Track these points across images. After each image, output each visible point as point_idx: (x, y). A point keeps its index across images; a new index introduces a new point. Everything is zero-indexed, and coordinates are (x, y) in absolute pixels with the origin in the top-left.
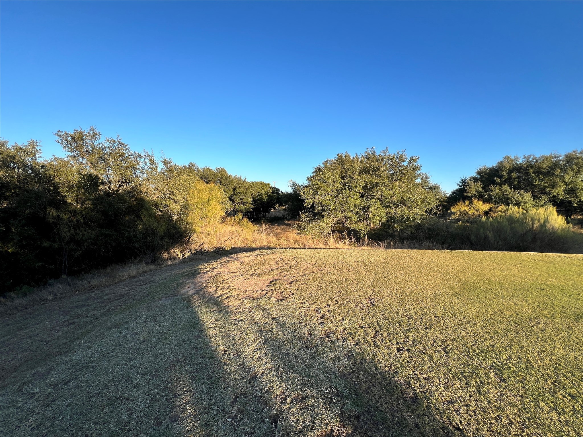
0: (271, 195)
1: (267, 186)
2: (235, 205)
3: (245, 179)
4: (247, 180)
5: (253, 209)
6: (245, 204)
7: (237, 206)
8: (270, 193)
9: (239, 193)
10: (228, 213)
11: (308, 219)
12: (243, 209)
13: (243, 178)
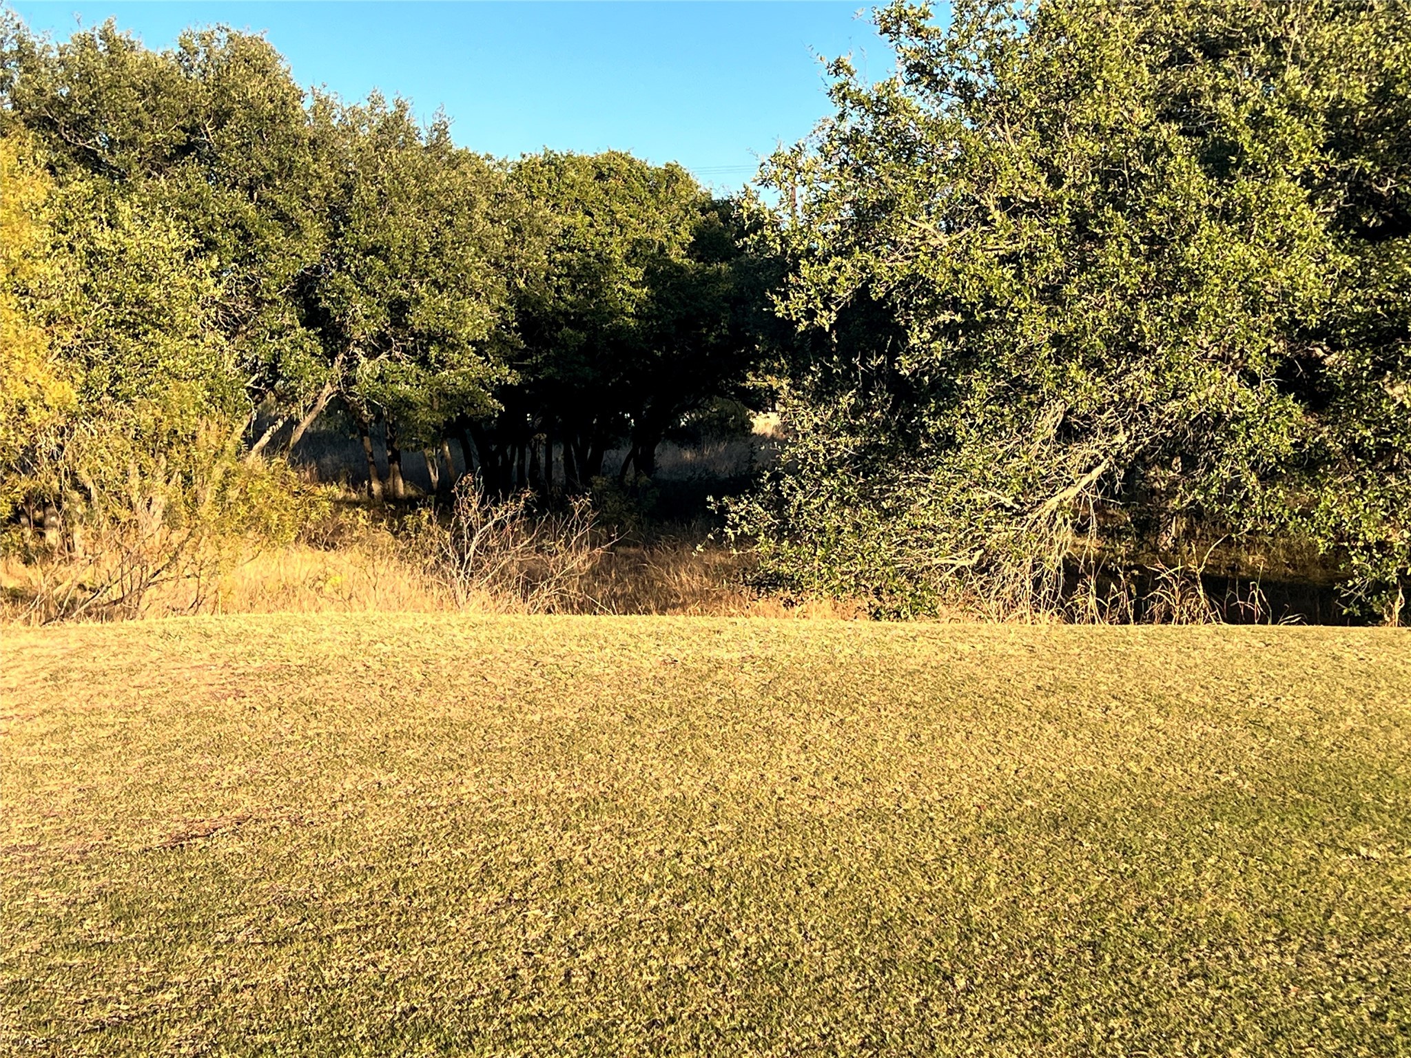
0: (680, 269)
1: (654, 191)
2: (351, 363)
3: (441, 131)
4: (458, 142)
5: (503, 392)
6: (433, 352)
7: (367, 368)
8: (676, 255)
9: (374, 250)
10: (297, 435)
11: (847, 444)
12: (417, 394)
13: (421, 121)
